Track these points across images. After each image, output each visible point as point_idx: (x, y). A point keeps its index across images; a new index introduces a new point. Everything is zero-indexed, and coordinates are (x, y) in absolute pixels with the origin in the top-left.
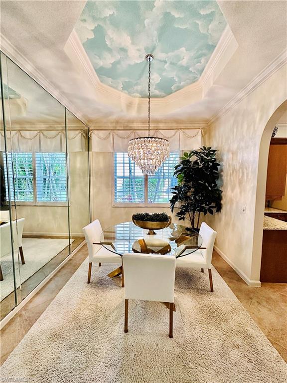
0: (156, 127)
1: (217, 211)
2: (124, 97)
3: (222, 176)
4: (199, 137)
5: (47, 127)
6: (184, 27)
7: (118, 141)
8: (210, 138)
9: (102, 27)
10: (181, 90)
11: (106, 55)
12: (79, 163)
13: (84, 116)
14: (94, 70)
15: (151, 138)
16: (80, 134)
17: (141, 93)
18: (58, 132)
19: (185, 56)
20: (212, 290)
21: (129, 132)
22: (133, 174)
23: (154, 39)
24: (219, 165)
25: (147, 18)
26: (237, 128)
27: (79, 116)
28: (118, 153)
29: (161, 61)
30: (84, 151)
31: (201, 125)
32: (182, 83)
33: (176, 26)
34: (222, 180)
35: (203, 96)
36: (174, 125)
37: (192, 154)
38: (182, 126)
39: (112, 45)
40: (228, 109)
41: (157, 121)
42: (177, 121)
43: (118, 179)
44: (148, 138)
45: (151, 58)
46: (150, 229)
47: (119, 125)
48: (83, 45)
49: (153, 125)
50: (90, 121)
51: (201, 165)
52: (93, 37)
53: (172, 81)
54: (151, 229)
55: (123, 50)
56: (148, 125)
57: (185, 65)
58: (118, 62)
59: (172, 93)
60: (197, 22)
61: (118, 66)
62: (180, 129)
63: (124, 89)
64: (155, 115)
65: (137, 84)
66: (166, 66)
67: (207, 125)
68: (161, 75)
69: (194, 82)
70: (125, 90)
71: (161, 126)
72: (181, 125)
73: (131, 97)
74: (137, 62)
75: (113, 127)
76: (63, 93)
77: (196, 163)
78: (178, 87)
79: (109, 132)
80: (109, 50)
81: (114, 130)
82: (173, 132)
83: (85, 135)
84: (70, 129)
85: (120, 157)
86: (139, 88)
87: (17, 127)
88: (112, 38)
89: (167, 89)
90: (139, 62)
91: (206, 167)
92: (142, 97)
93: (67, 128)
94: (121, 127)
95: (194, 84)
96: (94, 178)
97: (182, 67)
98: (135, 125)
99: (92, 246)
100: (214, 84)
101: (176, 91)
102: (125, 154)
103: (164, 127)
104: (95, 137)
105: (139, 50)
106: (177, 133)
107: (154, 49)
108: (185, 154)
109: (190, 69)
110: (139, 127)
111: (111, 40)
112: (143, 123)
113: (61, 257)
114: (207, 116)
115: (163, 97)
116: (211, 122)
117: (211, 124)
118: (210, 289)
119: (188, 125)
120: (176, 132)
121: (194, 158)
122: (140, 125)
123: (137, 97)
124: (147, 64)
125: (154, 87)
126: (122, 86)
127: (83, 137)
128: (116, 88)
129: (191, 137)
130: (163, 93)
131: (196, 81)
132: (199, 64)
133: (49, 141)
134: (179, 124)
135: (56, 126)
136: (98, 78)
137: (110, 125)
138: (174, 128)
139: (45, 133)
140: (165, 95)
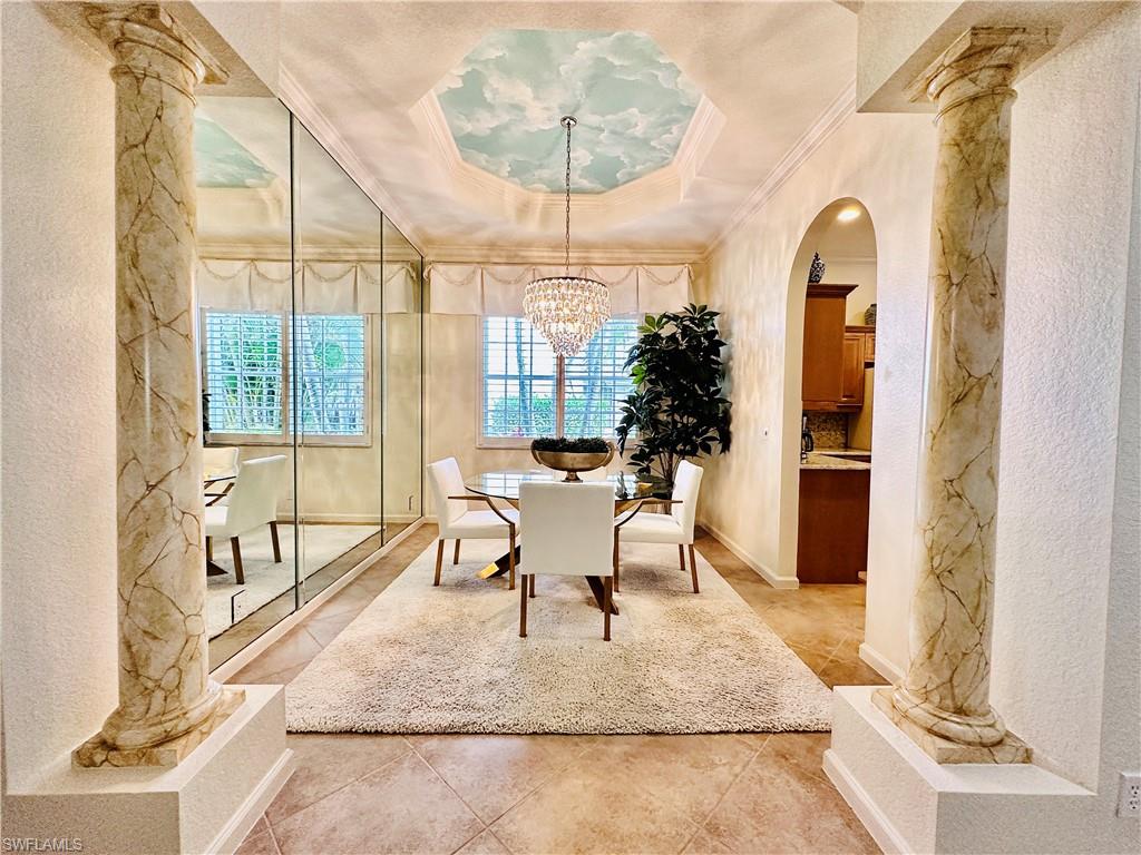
0: (584, 258)
1: (723, 451)
2: (511, 192)
3: (730, 369)
4: (684, 283)
5: (320, 254)
6: (632, 78)
7: (495, 291)
8: (708, 286)
9: (480, 73)
10: (637, 181)
11: (483, 115)
12: (397, 340)
13: (418, 230)
14: (452, 139)
15: (573, 279)
16: (404, 272)
17: (549, 183)
18: (348, 265)
19: (640, 122)
20: (696, 591)
21: (520, 269)
22: (527, 368)
23: (578, 92)
24: (723, 344)
25: (564, 64)
26: (754, 262)
27: (406, 230)
28: (490, 319)
29: (592, 128)
30: (411, 311)
31: (687, 256)
32: (638, 168)
33: (617, 76)
34: (731, 380)
35: (682, 195)
36: (626, 255)
37: (665, 320)
38: (644, 257)
39: (494, 99)
40: (739, 224)
41: (587, 246)
42: (631, 246)
43: (490, 381)
44: (566, 278)
45: (572, 122)
46: (569, 470)
47: (494, 253)
48: (439, 97)
49: (576, 255)
50: (429, 241)
51: (684, 344)
52: (460, 85)
53: (618, 163)
54: (572, 470)
55: (517, 107)
56: (565, 255)
57: (641, 136)
58: (506, 127)
59: (617, 186)
60: (655, 72)
61: (504, 133)
62: (641, 264)
63: (512, 174)
64: (580, 231)
65: (541, 166)
66: (602, 136)
67: (699, 256)
68: (592, 153)
69: (663, 166)
70: (514, 176)
71: (596, 256)
72: (641, 256)
73: (526, 192)
74: (543, 128)
75: (482, 256)
76: (383, 183)
77: (672, 338)
78: (630, 174)
79: (471, 268)
80: (490, 107)
81: (483, 263)
82: (623, 270)
83: (414, 275)
84: (390, 258)
85: (496, 327)
86: (545, 173)
87: (248, 251)
88: (497, 89)
89: (608, 178)
90: (547, 128)
91: (695, 347)
92: (553, 192)
93: (384, 258)
94: (500, 256)
95: (664, 170)
96: (433, 376)
97: (635, 138)
98: (534, 254)
99: (445, 504)
100: (699, 174)
101: (625, 183)
102: (509, 319)
103: (602, 258)
104: (438, 278)
105: (547, 109)
106: (634, 273)
107: (577, 107)
108: (649, 319)
109: (653, 143)
110: (543, 257)
111: (495, 92)
112: (555, 248)
113: (358, 554)
114: (699, 236)
115: (598, 193)
116: (710, 249)
117: (710, 254)
118: (692, 589)
119: (659, 256)
120: (631, 271)
121: (668, 330)
122: (545, 254)
123: (538, 191)
124: (562, 133)
125: (579, 172)
126: (509, 169)
127: (409, 279)
128: (495, 173)
129: (665, 284)
130: (599, 186)
131: (668, 164)
132: (668, 135)
133: (324, 286)
134: (636, 252)
135: (342, 251)
136: (457, 152)
137: (474, 252)
138: (626, 262)
139: (317, 267)
140: (603, 189)
